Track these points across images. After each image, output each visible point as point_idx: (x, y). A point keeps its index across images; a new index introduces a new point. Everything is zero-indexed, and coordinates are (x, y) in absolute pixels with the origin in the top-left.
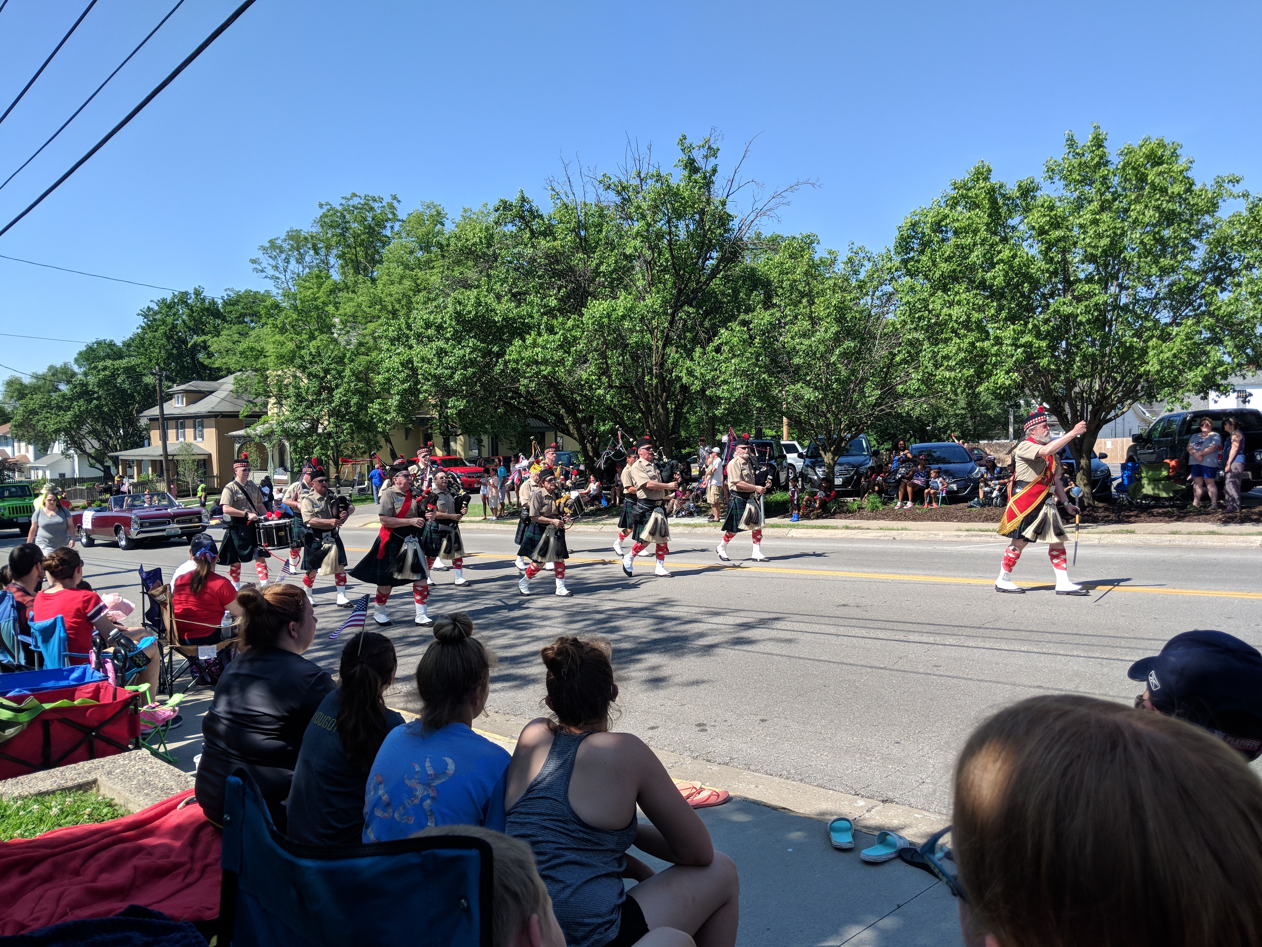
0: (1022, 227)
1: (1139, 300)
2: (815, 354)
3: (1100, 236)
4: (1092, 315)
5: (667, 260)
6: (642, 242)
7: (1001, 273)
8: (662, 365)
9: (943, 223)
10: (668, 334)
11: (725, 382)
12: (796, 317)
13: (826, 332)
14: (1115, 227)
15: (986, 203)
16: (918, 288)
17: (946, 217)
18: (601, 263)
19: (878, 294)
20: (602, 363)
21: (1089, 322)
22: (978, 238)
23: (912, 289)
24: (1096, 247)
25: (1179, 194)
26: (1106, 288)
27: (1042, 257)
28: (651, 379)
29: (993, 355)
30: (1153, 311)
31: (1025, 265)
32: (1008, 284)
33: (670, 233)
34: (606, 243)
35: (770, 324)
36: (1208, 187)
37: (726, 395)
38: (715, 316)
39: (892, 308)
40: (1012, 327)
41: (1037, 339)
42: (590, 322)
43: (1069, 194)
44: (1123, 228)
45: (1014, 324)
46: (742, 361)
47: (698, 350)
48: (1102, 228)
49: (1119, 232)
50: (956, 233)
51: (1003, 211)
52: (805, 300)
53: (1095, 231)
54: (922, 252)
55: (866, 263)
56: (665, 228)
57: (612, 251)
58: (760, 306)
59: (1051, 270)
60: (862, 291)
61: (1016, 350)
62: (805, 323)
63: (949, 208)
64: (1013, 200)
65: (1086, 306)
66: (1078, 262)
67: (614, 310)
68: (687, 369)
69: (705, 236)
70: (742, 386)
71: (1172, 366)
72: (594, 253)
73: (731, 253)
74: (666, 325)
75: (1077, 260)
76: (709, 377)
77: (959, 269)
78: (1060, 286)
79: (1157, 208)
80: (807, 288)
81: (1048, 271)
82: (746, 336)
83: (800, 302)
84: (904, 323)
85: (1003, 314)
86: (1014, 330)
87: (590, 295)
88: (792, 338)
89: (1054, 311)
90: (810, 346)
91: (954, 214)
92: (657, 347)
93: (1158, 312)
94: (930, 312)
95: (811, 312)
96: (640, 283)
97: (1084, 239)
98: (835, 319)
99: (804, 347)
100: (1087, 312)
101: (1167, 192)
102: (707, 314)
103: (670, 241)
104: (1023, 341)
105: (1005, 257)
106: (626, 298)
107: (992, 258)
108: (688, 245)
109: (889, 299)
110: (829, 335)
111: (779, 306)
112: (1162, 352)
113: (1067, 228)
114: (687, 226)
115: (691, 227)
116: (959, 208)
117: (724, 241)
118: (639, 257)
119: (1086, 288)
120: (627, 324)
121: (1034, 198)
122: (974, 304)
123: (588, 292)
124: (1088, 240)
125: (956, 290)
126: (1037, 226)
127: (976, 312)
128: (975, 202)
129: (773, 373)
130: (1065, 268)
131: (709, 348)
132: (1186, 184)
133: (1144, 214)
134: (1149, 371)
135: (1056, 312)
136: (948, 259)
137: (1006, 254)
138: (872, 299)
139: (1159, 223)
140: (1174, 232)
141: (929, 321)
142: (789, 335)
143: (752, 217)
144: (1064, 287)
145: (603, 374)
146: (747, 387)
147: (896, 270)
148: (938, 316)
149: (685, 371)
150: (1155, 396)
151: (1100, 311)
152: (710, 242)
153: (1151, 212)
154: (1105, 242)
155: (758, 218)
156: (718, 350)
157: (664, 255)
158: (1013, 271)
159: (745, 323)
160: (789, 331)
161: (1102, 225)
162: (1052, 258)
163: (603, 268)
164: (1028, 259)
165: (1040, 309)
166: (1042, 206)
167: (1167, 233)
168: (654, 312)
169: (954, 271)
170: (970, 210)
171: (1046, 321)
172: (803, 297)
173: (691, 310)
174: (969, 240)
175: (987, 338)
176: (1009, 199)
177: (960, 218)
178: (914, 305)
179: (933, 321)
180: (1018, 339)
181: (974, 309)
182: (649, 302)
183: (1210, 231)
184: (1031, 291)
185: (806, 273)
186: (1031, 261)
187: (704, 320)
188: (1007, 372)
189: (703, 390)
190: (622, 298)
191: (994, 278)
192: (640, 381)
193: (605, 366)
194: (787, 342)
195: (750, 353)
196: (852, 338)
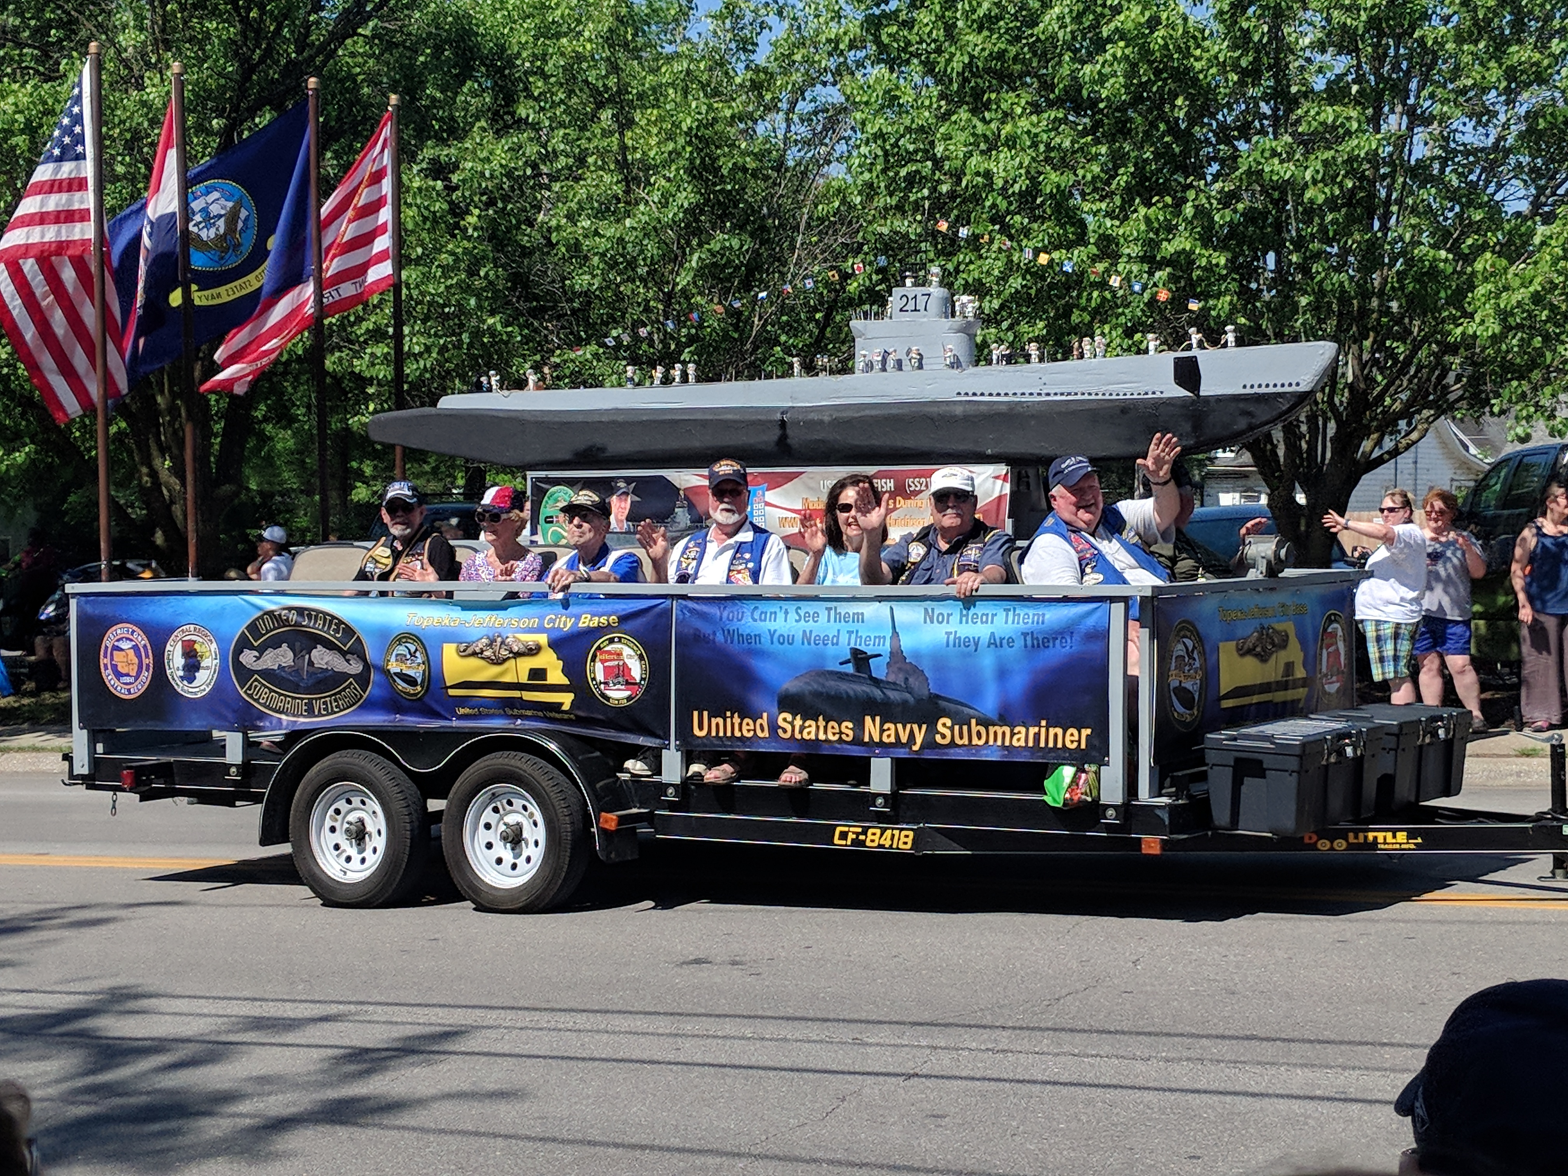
1: (1455, 152)
2: (632, 264)
4: (1341, 185)
7: (1120, 68)
12: (581, 161)
13: (664, 204)
16: (907, 98)
19: (803, 107)
21: (1332, 204)
23: (891, 100)
26: (1376, 121)
27: (1221, 28)
29: (1094, 285)
30: (1488, 182)
31: (1179, 49)
32: (1137, 100)
35: (509, 175)
37: (383, 372)
39: (841, 148)
40: (1143, 210)
41: (1205, 246)
45: (1149, 205)
52: (606, 115)
55: (772, 19)
58: (483, 123)
59: (1244, 63)
60: (761, 96)
61: (1151, 274)
62: (607, 178)
65: (1325, 163)
66: (1312, 46)
70: (428, 349)
71: (1530, 327)
75: (1307, 41)
77: (1013, 50)
78: (1265, 108)
80: (612, 81)
81: (1236, 67)
82: (439, 206)
83: (594, 117)
84: (870, 190)
85: (1122, 179)
86: (1147, 219)
88: (571, 217)
89: (1249, 172)
90: (621, 240)
93: (1500, 186)
94: (938, 164)
95: (624, 148)
96: (129, 40)
98: (689, 171)
99: (602, 244)
100: (1329, 178)
104: (1169, 248)
105: (1130, 25)
107: (1096, 26)
109: (832, 124)
110: (672, 213)
111: (536, 127)
112: (1506, 288)
119: (1329, 114)
122: (1047, 145)
125: (1004, 106)
127: (1055, 169)
129: (518, 313)
130: (1277, 59)
134: (1475, 336)
135: (1255, 175)
136: (986, 24)
138: (788, 121)
141: (934, 189)
142: (562, 209)
144: (1275, 110)
147: (852, 46)
148: (957, 176)
150: (1487, 402)
151: (1363, 178)
158: (1150, 63)
159: (438, 170)
160: (561, 198)
162: (1246, 33)
164: (1186, 32)
165: (1215, 167)
169: (1002, 54)
171: (1228, 199)
172: (600, 105)
175: (1081, 239)
178: (895, 145)
179: (944, 188)
180: (1157, 245)
181: (1048, 160)
184: (1192, 121)
185: (611, 39)
186: (1196, 37)
191: (1102, 79)
194: (558, 228)
195: (452, 253)
196: (734, 227)
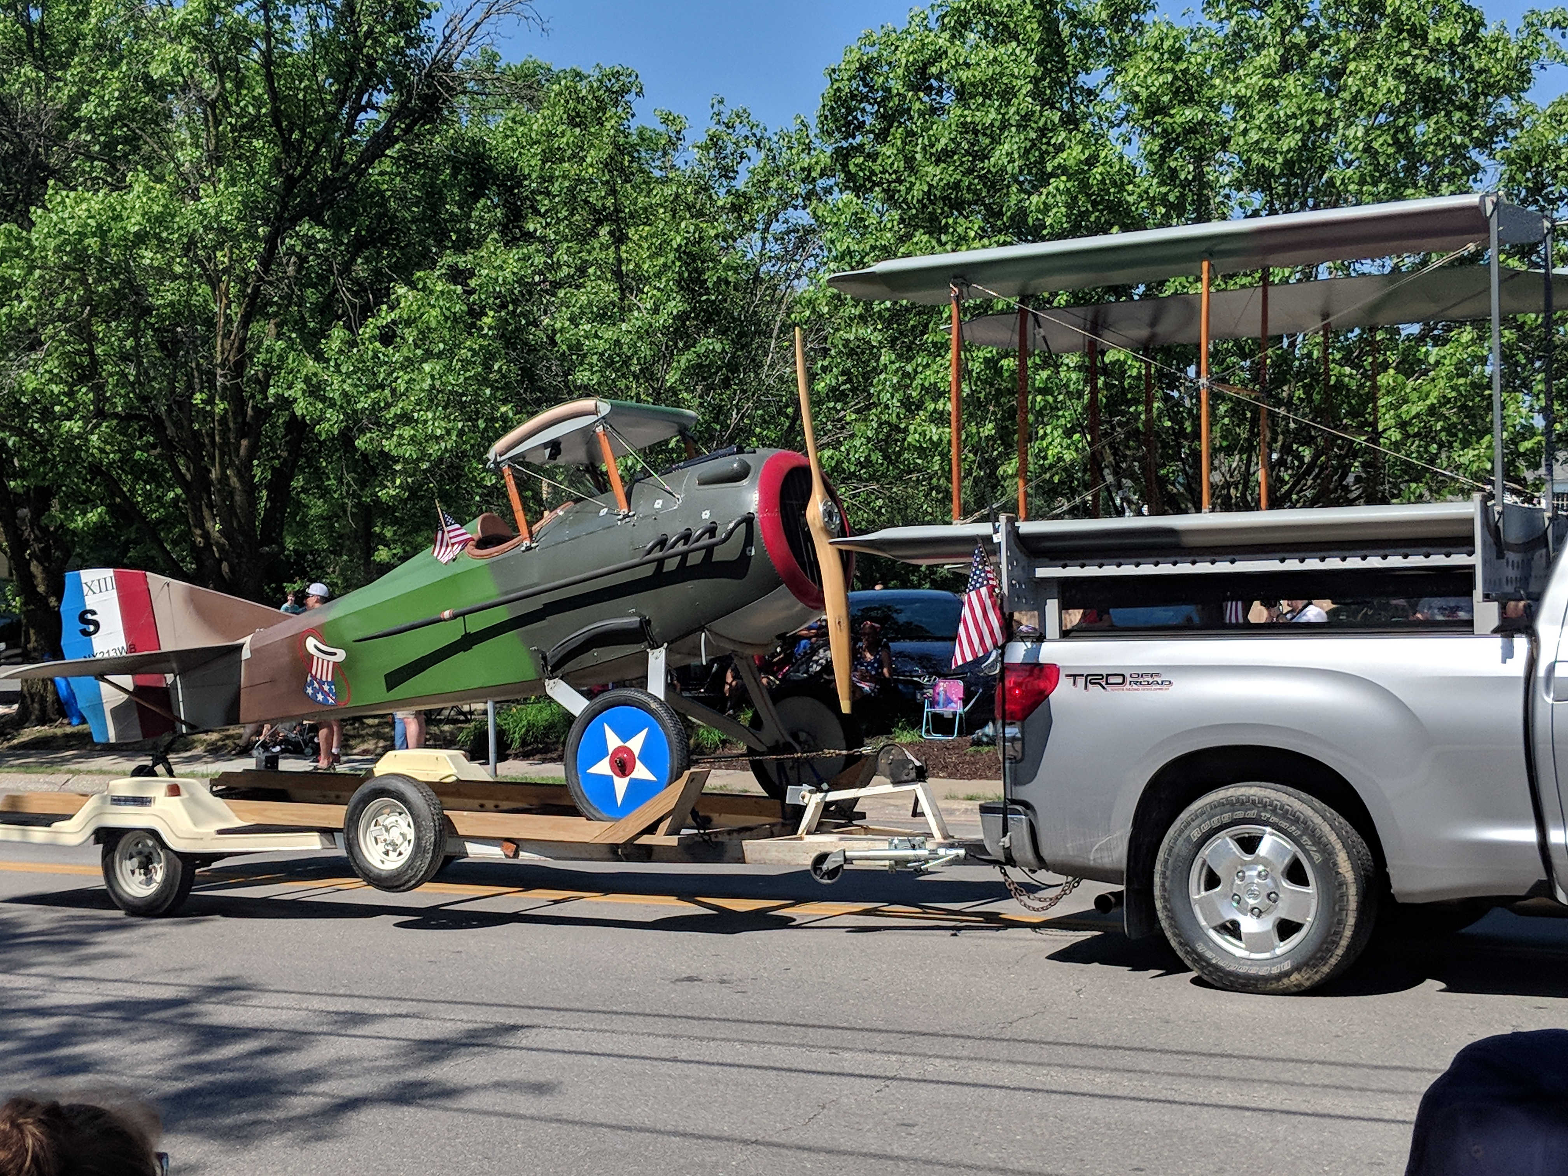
0: (1110, 94)
2: (626, 363)
3: (1279, 128)
5: (258, 102)
6: (194, 49)
7: (1062, 200)
8: (239, 368)
9: (934, 70)
10: (257, 289)
11: (406, 419)
12: (582, 271)
13: (656, 311)
14: (1313, 110)
15: (1033, 30)
16: (872, 220)
17: (940, 54)
18: (84, 96)
19: (777, 227)
20: (78, 353)
22: (1012, 110)
23: (858, 221)
24: (1269, 152)
25: (1451, 45)
27: (1151, 167)
28: (210, 401)
29: (1038, 390)
31: (1114, 184)
33: (268, 35)
34: (99, 46)
35: (520, 281)
36: (1510, 34)
37: (409, 451)
38: (379, 253)
39: (811, 263)
42: (52, 244)
43: (1214, 25)
44: (1329, 113)
46: (449, 369)
47: (338, 334)
48: (1285, 107)
49: (1320, 121)
50: (963, 95)
51: (1072, 49)
52: (604, 231)
53: (1270, 116)
54: (882, 136)
55: (751, 150)
56: (256, 21)
57: (114, 64)
58: (494, 235)
59: (1171, 198)
60: (740, 218)
62: (605, 287)
63: (946, 35)
64: (1094, 28)
66: (1230, 184)
67: (118, 218)
68: (307, 380)
69: (358, 47)
70: (448, 432)
71: (1427, 435)
72: (65, 67)
73: (423, 98)
74: (252, 265)
75: (1227, 179)
76: (363, 404)
77: (966, 181)
79: (1402, 73)
80: (610, 202)
83: (595, 235)
84: (837, 302)
87: (52, 173)
88: (573, 320)
90: (617, 342)
91: (960, 51)
92: (229, 320)
95: (620, 261)
96: (186, 156)
97: (1245, 132)
98: (678, 283)
99: (602, 346)
101: (1425, 38)
102: (358, 246)
103: (267, 56)
105: (1071, 162)
106: (148, 190)
107: (1042, 161)
108: (314, 68)
109: (802, 243)
110: (662, 319)
111: (542, 240)
112: (1405, 401)
113: (1210, 104)
114: (313, 19)
115: (323, 24)
116: (972, 37)
117: (407, 66)
118: (185, 88)
120: (148, 256)
121: (1137, 26)
123: (45, 167)
124: (1254, 136)
126: (1144, 94)
128: (1006, 27)
129: (526, 402)
130: (1200, 195)
131: (367, 331)
132: (1466, 23)
133: (1374, 84)
136: (943, 157)
137: (1073, 154)
138: (764, 239)
139: (1406, 108)
140: (1437, 131)
142: (566, 313)
143: (477, 14)
145: (82, 380)
146: (461, 433)
147: (822, 175)
149: (300, 385)
152: (371, 64)
153: (1391, 82)
154: (1291, 141)
155: (494, 18)
156: (387, 337)
157: (251, 89)
158: (1089, 196)
159: (457, 275)
160: (565, 303)
161: (1283, 102)
162: (1174, 172)
163: (86, 109)
164: (1120, 170)
165: (1142, 289)
166: (1156, 48)
167: (1422, 130)
168: (222, 230)
169: (957, 186)
170: (995, 41)
172: (599, 222)
173: (318, 232)
174: (993, 115)
176: (1084, 24)
177: (973, 60)
182: (208, 203)
183: (1511, 133)
185: (609, 165)
186: (1128, 174)
187: (353, 260)
188: (1068, 433)
189: (346, 438)
190: (138, 188)
191: (1047, 208)
192: (183, 404)
193: (86, 360)
194: (562, 330)
195: (470, 349)
196: (717, 332)
